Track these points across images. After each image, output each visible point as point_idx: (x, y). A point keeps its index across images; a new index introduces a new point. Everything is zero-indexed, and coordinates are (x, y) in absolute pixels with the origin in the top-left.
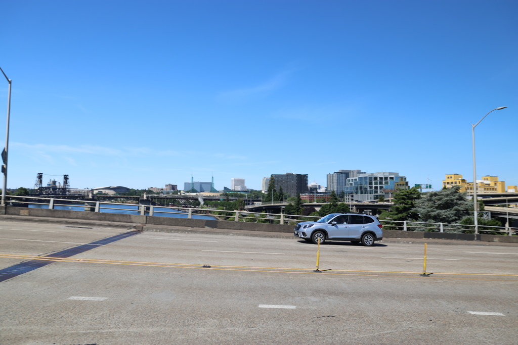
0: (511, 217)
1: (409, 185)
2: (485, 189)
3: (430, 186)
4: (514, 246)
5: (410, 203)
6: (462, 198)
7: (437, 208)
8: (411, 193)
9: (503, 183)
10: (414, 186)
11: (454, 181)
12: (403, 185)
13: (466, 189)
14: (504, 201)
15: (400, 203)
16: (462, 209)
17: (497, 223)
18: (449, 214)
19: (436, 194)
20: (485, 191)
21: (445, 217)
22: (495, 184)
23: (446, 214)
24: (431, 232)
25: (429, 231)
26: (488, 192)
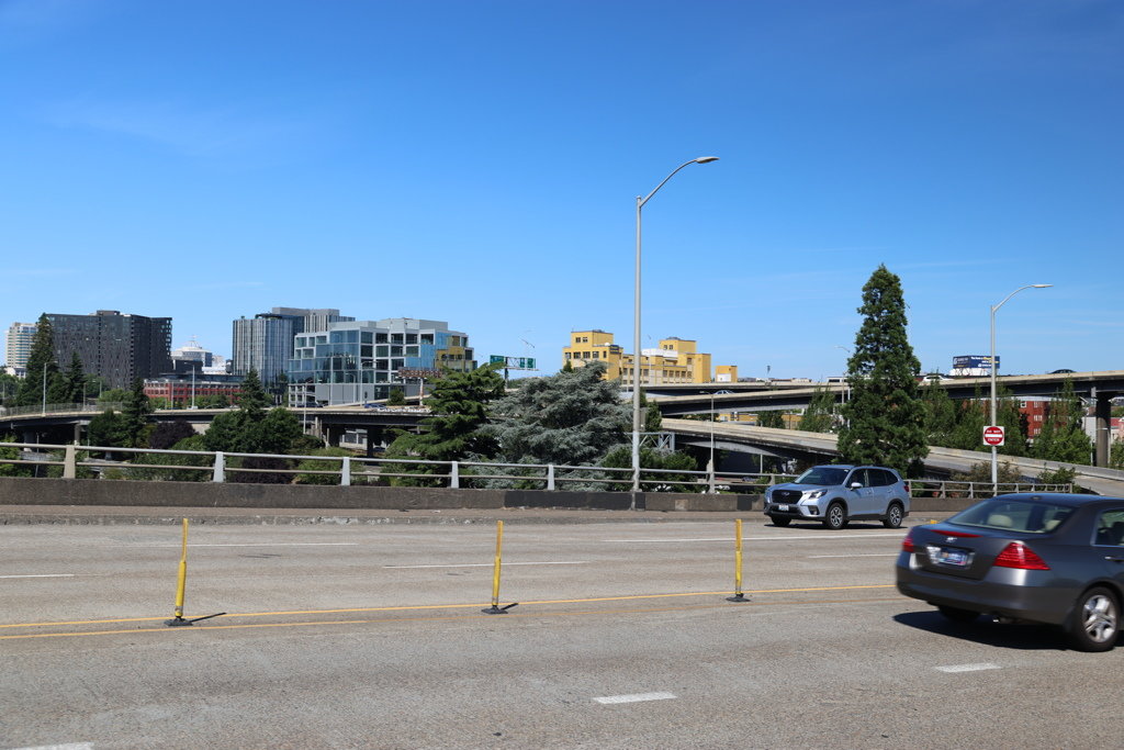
0: (719, 445)
1: (475, 358)
2: (665, 372)
3: (531, 363)
4: (717, 520)
5: (474, 409)
6: (610, 395)
7: (545, 423)
8: (479, 382)
9: (706, 356)
10: (488, 360)
11: (591, 350)
12: (460, 357)
13: (621, 373)
14: (705, 405)
15: (449, 410)
16: (609, 426)
17: (688, 463)
18: (576, 440)
19: (542, 386)
20: (666, 379)
21: (565, 447)
22: (689, 360)
23: (568, 439)
24: (528, 489)
26: (672, 380)
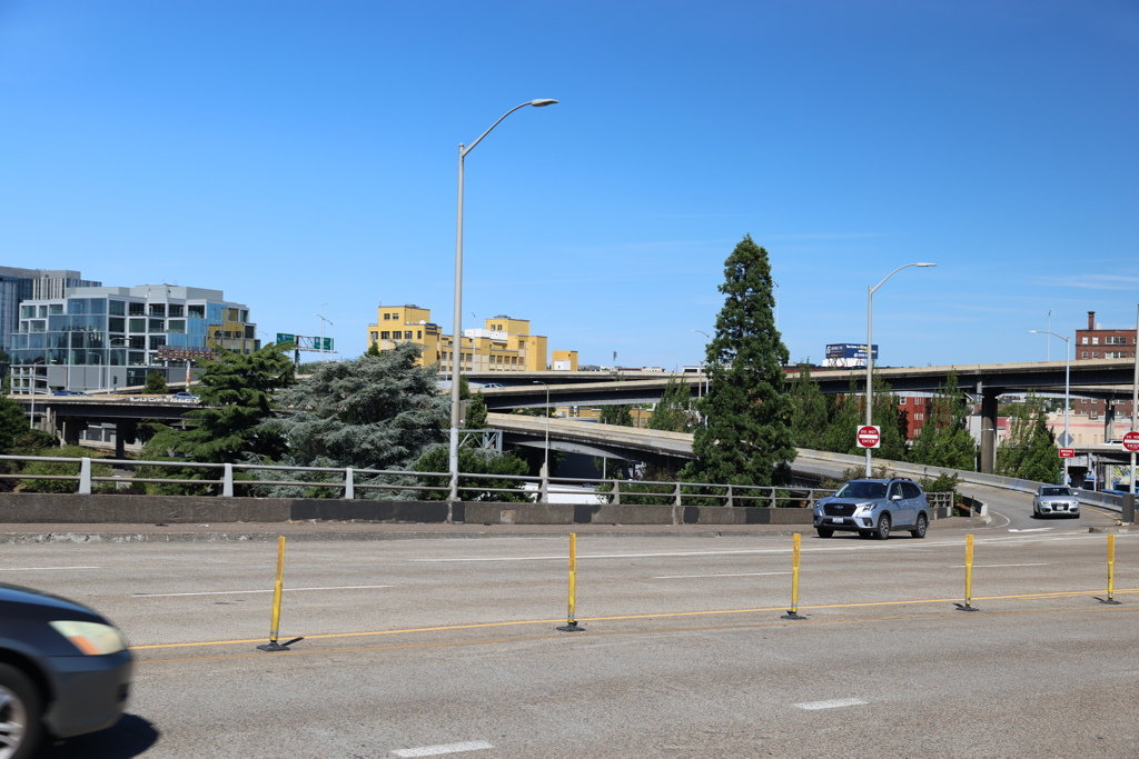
0: (555, 446)
1: (257, 337)
2: (492, 357)
3: (328, 344)
4: (549, 535)
5: (256, 399)
6: (424, 384)
7: (344, 417)
8: (262, 366)
9: (542, 339)
10: (274, 340)
11: (403, 329)
12: (238, 335)
13: (438, 357)
14: (540, 397)
15: (223, 400)
16: (422, 421)
17: (518, 466)
18: (382, 438)
19: (342, 371)
20: (493, 366)
21: (369, 447)
22: (521, 343)
23: (372, 437)
24: (322, 497)
25: (316, 496)
26: (500, 367)
